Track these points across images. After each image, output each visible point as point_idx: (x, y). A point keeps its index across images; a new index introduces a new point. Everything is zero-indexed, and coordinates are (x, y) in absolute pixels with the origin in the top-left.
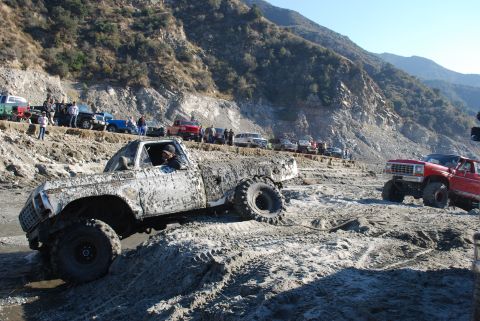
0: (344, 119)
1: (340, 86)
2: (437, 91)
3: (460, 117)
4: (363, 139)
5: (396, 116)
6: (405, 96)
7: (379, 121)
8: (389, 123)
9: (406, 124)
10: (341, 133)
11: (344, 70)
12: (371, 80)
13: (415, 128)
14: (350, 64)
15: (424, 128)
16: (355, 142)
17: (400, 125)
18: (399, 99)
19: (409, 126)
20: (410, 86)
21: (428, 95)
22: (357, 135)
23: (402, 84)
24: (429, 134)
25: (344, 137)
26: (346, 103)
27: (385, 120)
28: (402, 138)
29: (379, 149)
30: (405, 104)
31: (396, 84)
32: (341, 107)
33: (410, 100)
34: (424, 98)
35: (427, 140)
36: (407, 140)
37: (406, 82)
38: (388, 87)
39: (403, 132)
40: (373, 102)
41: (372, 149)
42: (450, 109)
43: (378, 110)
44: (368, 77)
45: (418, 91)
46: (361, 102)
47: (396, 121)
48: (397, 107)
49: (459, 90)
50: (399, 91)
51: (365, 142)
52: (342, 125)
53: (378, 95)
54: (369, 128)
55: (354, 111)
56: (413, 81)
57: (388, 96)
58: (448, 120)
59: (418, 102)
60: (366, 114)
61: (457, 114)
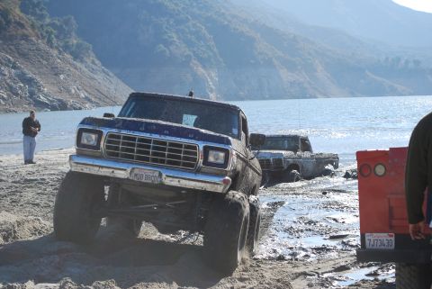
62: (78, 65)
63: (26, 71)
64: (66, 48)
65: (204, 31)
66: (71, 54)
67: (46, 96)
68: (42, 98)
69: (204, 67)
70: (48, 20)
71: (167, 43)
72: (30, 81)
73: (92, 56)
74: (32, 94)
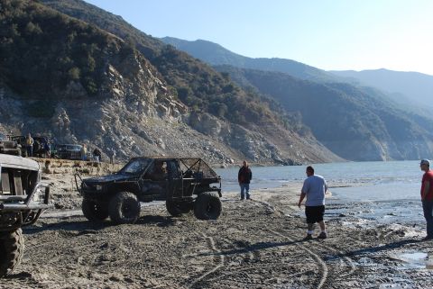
0: (117, 112)
1: (108, 70)
2: (225, 75)
3: (253, 103)
4: (142, 135)
5: (181, 105)
6: (191, 82)
7: (161, 112)
8: (173, 114)
9: (194, 114)
10: (114, 129)
11: (113, 49)
12: (147, 62)
13: (204, 118)
14: (120, 43)
15: (215, 118)
16: (132, 140)
17: (187, 115)
18: (184, 85)
19: (197, 116)
20: (196, 70)
21: (216, 80)
22: (135, 131)
23: (186, 68)
24: (220, 124)
25: (118, 135)
26: (117, 91)
27: (168, 111)
28: (190, 131)
29: (163, 146)
30: (191, 91)
31: (179, 69)
32: (112, 97)
33: (196, 86)
34: (212, 83)
35: (219, 131)
36: (196, 133)
37: (190, 65)
38: (171, 72)
39: (191, 123)
40: (152, 89)
41: (155, 147)
42: (242, 95)
43: (158, 99)
44: (143, 58)
45: (205, 76)
46: (136, 89)
47: (182, 111)
48: (182, 95)
49: (249, 74)
50: (183, 77)
51: (146, 139)
52: (114, 119)
53: (158, 81)
54: (149, 120)
55: (129, 100)
56: (198, 64)
57: (169, 83)
58: (241, 107)
59: (205, 89)
60: (144, 103)
61: (249, 100)
62: (302, 139)
63: (270, 142)
64: (295, 129)
65: (379, 119)
66: (298, 133)
67: (281, 157)
68: (279, 159)
69: (379, 140)
70: (285, 114)
71: (356, 126)
72: (272, 148)
73: (311, 135)
74: (273, 156)
